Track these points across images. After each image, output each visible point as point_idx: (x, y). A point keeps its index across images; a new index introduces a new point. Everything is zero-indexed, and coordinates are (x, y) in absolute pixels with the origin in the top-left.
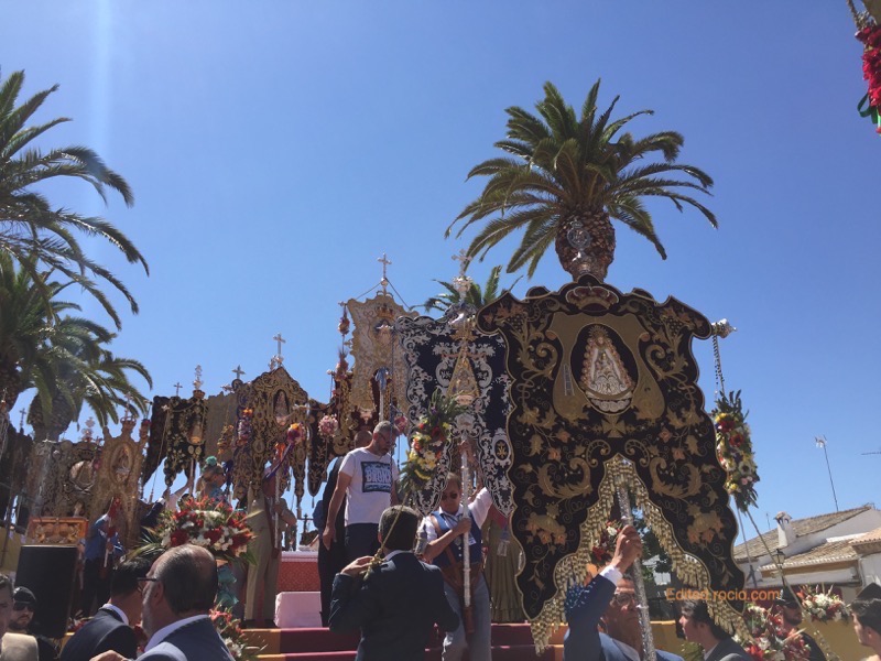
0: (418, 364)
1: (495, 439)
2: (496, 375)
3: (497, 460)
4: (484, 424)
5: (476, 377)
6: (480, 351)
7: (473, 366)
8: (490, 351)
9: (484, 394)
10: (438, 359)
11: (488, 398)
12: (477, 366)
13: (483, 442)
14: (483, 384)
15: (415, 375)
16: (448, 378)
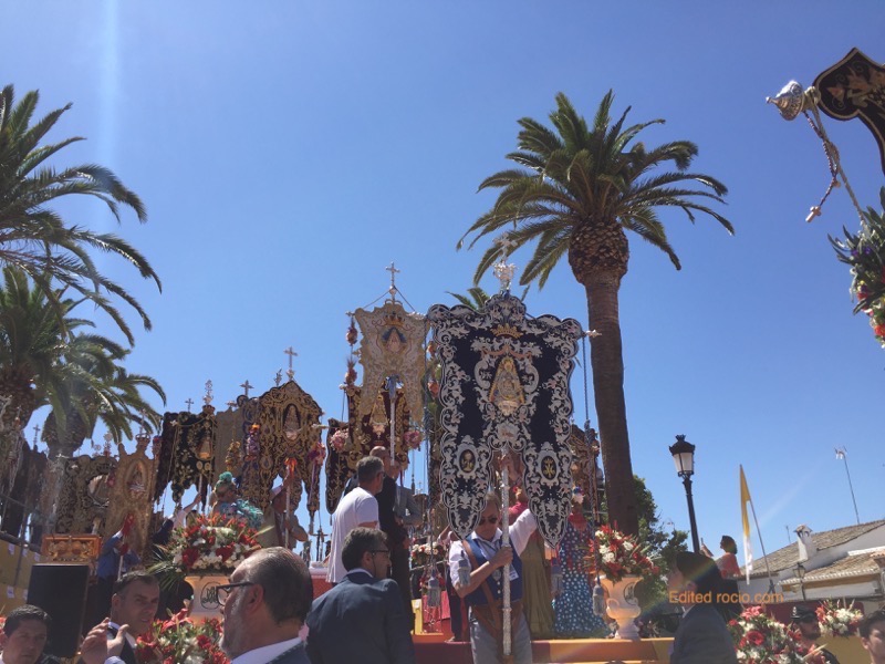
0: (455, 360)
1: (542, 454)
2: (543, 379)
3: (544, 480)
4: (529, 437)
5: (521, 380)
6: (525, 350)
7: (517, 367)
8: (537, 352)
9: (529, 401)
10: (477, 356)
11: (534, 406)
12: (521, 368)
13: (527, 457)
14: (528, 389)
15: (451, 373)
16: (488, 380)
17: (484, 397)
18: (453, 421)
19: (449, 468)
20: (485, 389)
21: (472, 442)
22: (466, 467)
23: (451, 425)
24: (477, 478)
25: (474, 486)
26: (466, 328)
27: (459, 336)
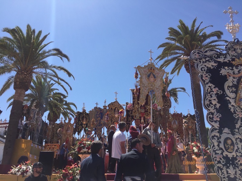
0: (211, 82)
15: (209, 90)
16: (234, 92)
17: (233, 103)
18: (215, 119)
19: (217, 150)
20: (233, 99)
21: (230, 132)
22: (229, 149)
23: (214, 122)
24: (237, 156)
25: (236, 162)
26: (215, 63)
27: (211, 67)
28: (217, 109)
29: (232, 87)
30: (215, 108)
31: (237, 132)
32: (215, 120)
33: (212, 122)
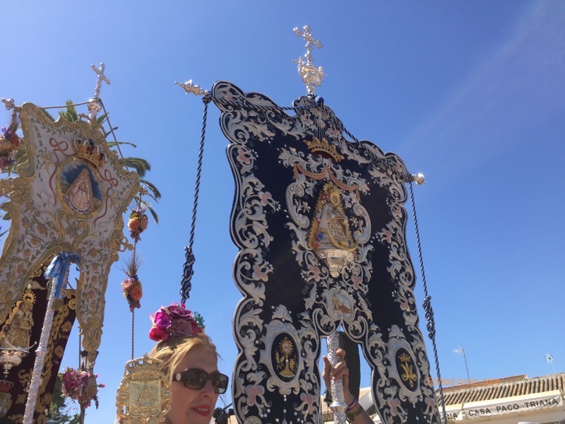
0: (256, 173)
1: (393, 345)
3: (405, 392)
6: (350, 180)
8: (364, 187)
9: (364, 258)
11: (369, 266)
14: (360, 238)
15: (250, 192)
16: (307, 214)
17: (302, 242)
19: (251, 371)
20: (303, 229)
21: (290, 319)
22: (284, 368)
23: (252, 285)
24: (302, 390)
25: (299, 409)
26: (269, 129)
27: (260, 136)
28: (263, 247)
29: (303, 199)
30: (259, 246)
31: (306, 321)
32: (258, 279)
33: (248, 282)
